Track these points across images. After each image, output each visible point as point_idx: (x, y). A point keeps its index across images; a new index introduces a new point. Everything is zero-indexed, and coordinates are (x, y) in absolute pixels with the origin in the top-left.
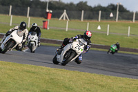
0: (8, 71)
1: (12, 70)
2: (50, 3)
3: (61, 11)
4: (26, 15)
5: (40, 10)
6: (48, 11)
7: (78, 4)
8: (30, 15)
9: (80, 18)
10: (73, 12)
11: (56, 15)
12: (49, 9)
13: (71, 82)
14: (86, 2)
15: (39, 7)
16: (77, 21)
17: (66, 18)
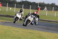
0: (22, 33)
1: (23, 32)
2: (39, 4)
3: (44, 7)
4: (30, 9)
5: (35, 6)
6: (38, 7)
7: (51, 4)
8: (31, 9)
9: (52, 10)
10: (49, 8)
11: (42, 9)
12: (39, 6)
13: (48, 37)
14: (55, 4)
15: (35, 5)
16: (51, 11)
17: (46, 10)
